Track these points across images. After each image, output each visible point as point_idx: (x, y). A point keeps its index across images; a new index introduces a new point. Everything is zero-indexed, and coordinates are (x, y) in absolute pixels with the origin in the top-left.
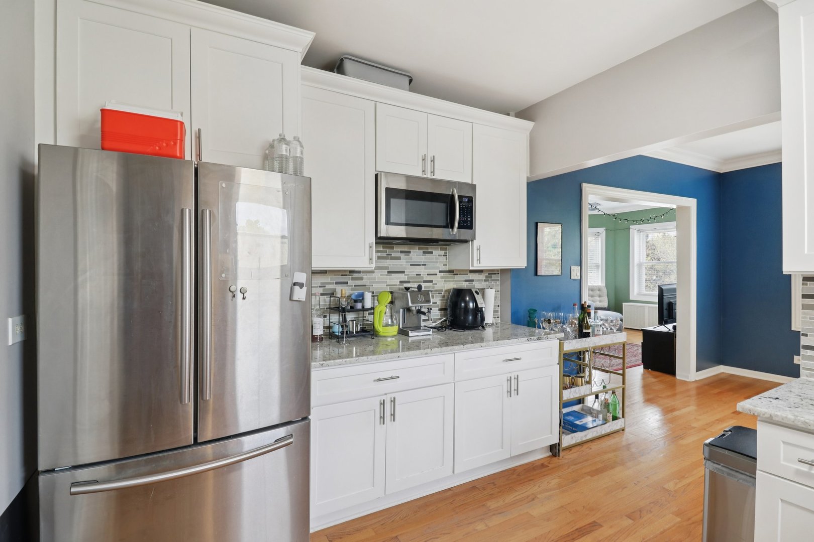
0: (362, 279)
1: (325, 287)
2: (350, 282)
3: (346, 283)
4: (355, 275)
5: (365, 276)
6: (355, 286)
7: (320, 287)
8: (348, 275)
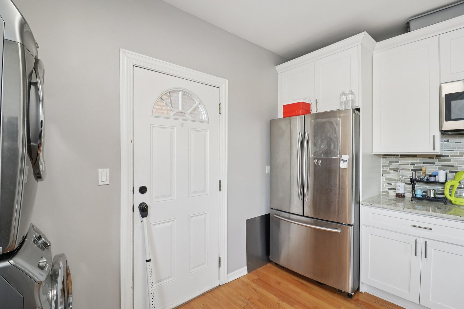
0: (450, 161)
1: (415, 165)
2: (437, 163)
3: (434, 163)
4: (442, 158)
5: (452, 159)
6: (442, 166)
7: (411, 165)
8: (435, 158)
